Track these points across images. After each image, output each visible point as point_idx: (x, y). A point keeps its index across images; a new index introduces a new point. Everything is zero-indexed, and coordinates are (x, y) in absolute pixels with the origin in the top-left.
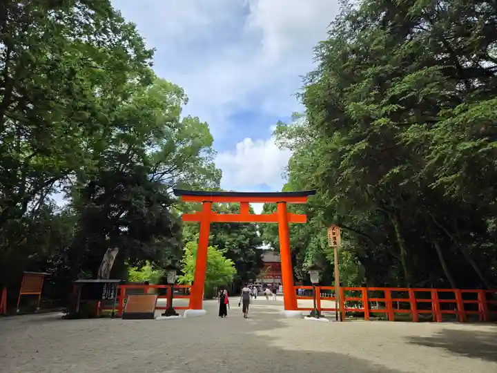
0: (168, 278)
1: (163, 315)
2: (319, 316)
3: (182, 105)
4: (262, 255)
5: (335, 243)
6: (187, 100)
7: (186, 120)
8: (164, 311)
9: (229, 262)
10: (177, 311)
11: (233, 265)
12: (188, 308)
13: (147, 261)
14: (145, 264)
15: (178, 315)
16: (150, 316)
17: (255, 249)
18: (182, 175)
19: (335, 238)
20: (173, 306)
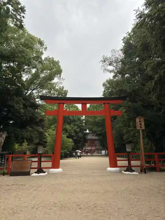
0: (38, 150)
1: (36, 172)
2: (132, 171)
3: (43, 51)
4: (86, 136)
5: (141, 127)
6: (46, 48)
7: (46, 59)
8: (36, 170)
9: (71, 140)
10: (44, 170)
11: (73, 142)
12: (51, 168)
13: (25, 140)
14: (24, 142)
15: (45, 172)
16: (28, 174)
17: (83, 133)
18: (44, 91)
19: (141, 124)
20: (42, 167)
